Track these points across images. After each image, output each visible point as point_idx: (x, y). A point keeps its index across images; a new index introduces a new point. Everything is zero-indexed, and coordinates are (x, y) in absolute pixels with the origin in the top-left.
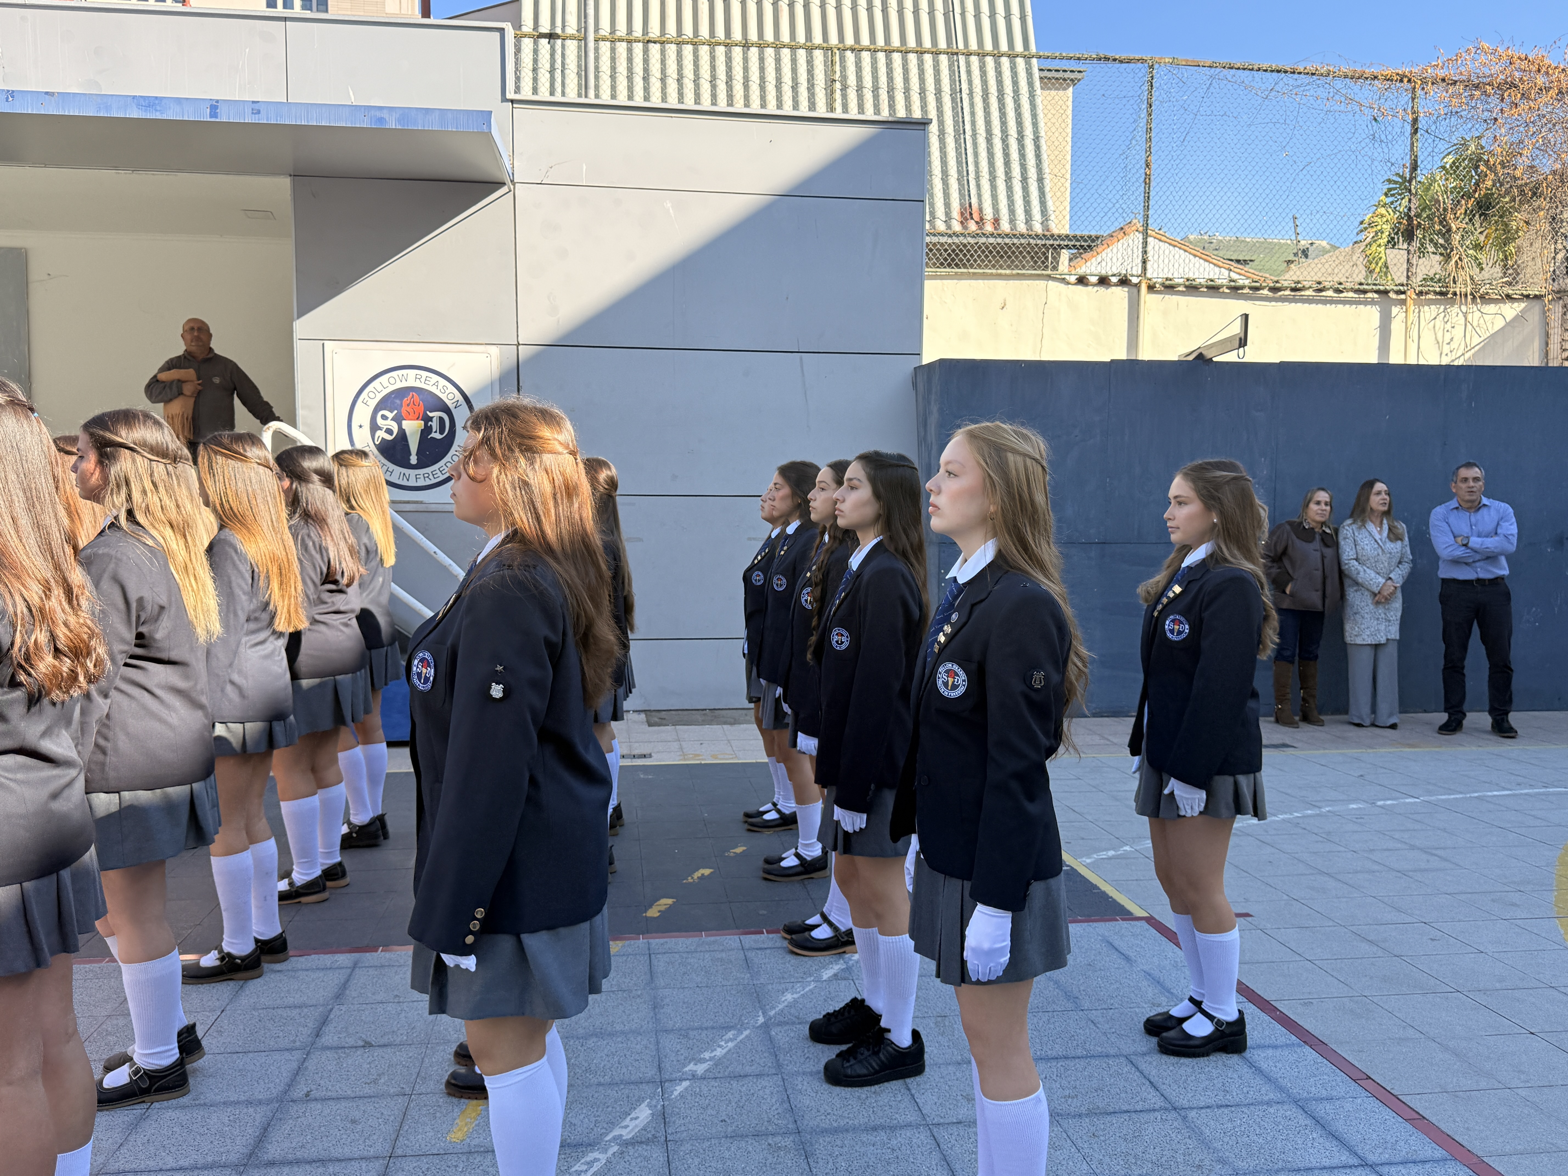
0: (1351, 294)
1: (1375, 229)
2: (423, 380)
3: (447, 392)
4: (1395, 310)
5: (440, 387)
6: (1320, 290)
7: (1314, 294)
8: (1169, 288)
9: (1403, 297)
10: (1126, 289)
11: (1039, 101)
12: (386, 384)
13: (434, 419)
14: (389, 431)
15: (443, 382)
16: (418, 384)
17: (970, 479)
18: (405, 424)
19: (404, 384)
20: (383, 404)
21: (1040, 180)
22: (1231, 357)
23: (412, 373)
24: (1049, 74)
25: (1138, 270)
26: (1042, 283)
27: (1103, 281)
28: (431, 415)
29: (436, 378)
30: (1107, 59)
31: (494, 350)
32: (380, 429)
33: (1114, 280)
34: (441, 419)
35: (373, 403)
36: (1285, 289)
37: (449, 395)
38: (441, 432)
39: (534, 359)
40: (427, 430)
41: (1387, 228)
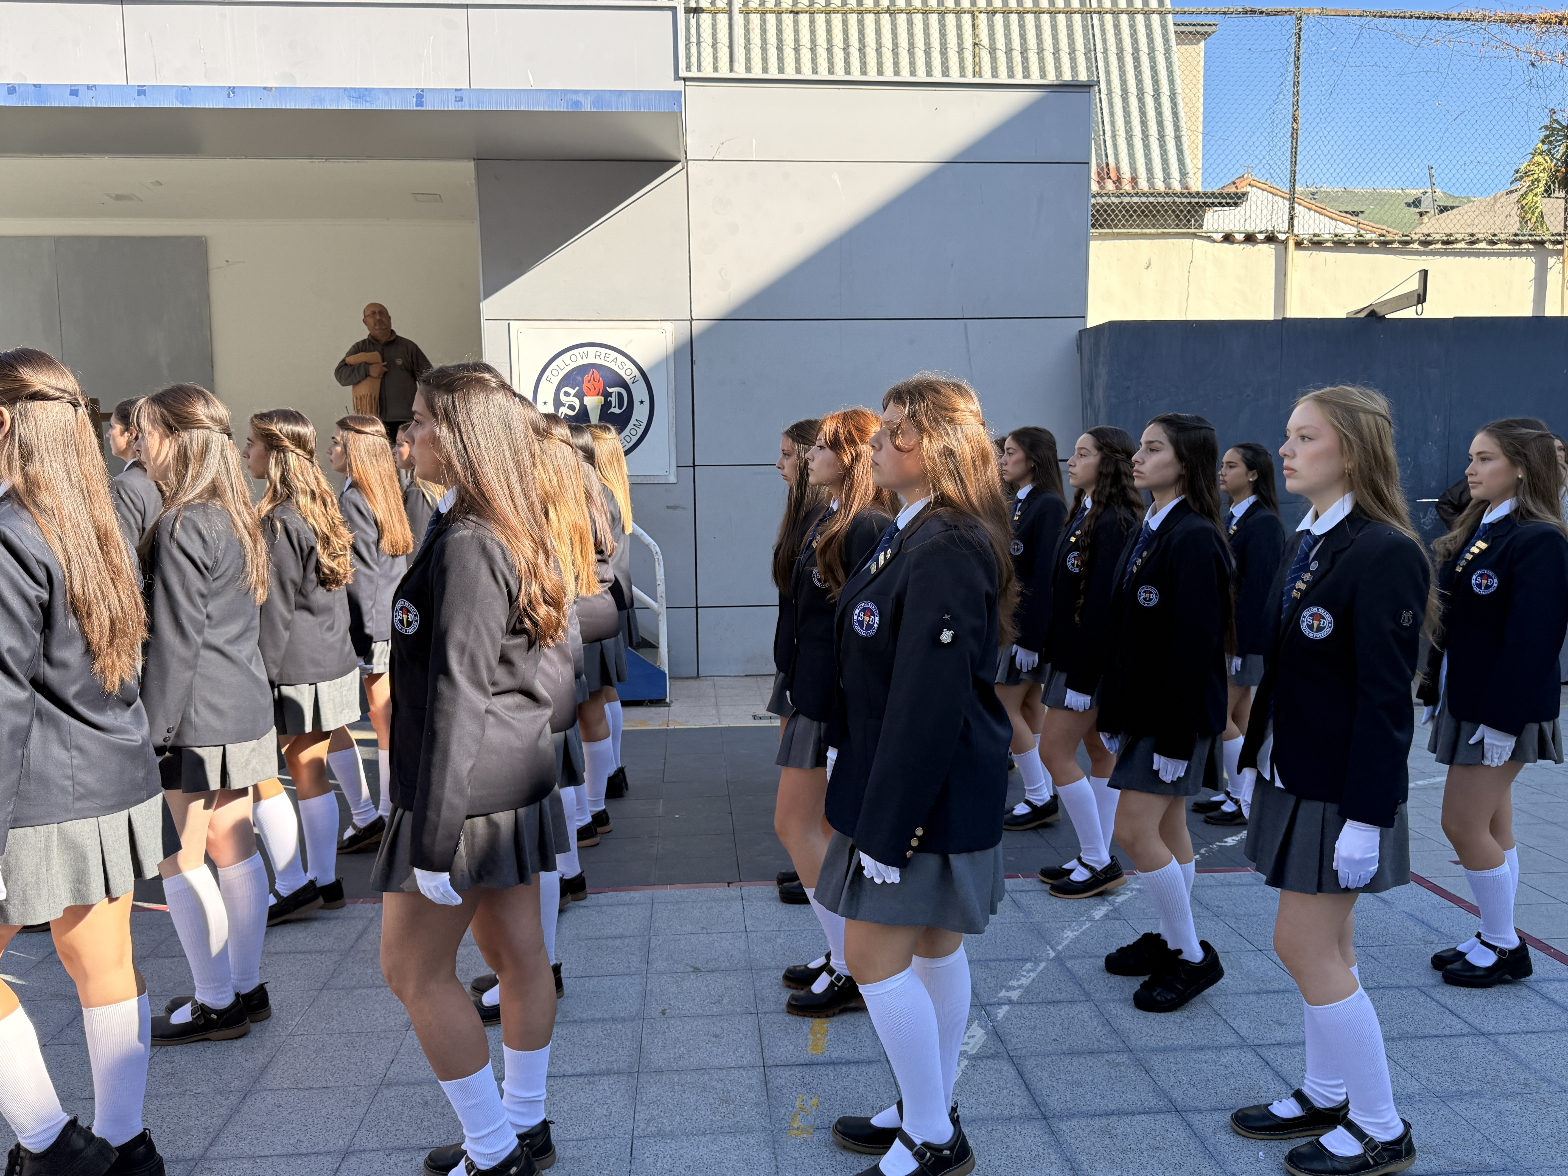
0: (1505, 246)
1: (1531, 178)
2: (602, 357)
3: (625, 368)
4: (1551, 261)
5: (619, 363)
6: (1473, 243)
7: (1466, 246)
8: (1317, 244)
9: (1560, 247)
10: (1273, 246)
11: (1175, 58)
12: (568, 361)
13: (613, 395)
14: (572, 407)
15: (621, 358)
16: (598, 361)
17: (1327, 440)
18: (587, 400)
19: (585, 361)
20: (568, 380)
21: (1178, 139)
22: (1409, 313)
23: (592, 350)
24: (1183, 28)
25: (1285, 227)
26: (1187, 242)
27: (1250, 238)
28: (610, 390)
29: (614, 354)
30: (1253, 12)
31: (669, 326)
32: (563, 405)
33: (1261, 237)
34: (620, 394)
35: (556, 381)
36: (1437, 242)
37: (626, 371)
38: (620, 408)
39: (706, 333)
40: (606, 405)
41: (1544, 176)
